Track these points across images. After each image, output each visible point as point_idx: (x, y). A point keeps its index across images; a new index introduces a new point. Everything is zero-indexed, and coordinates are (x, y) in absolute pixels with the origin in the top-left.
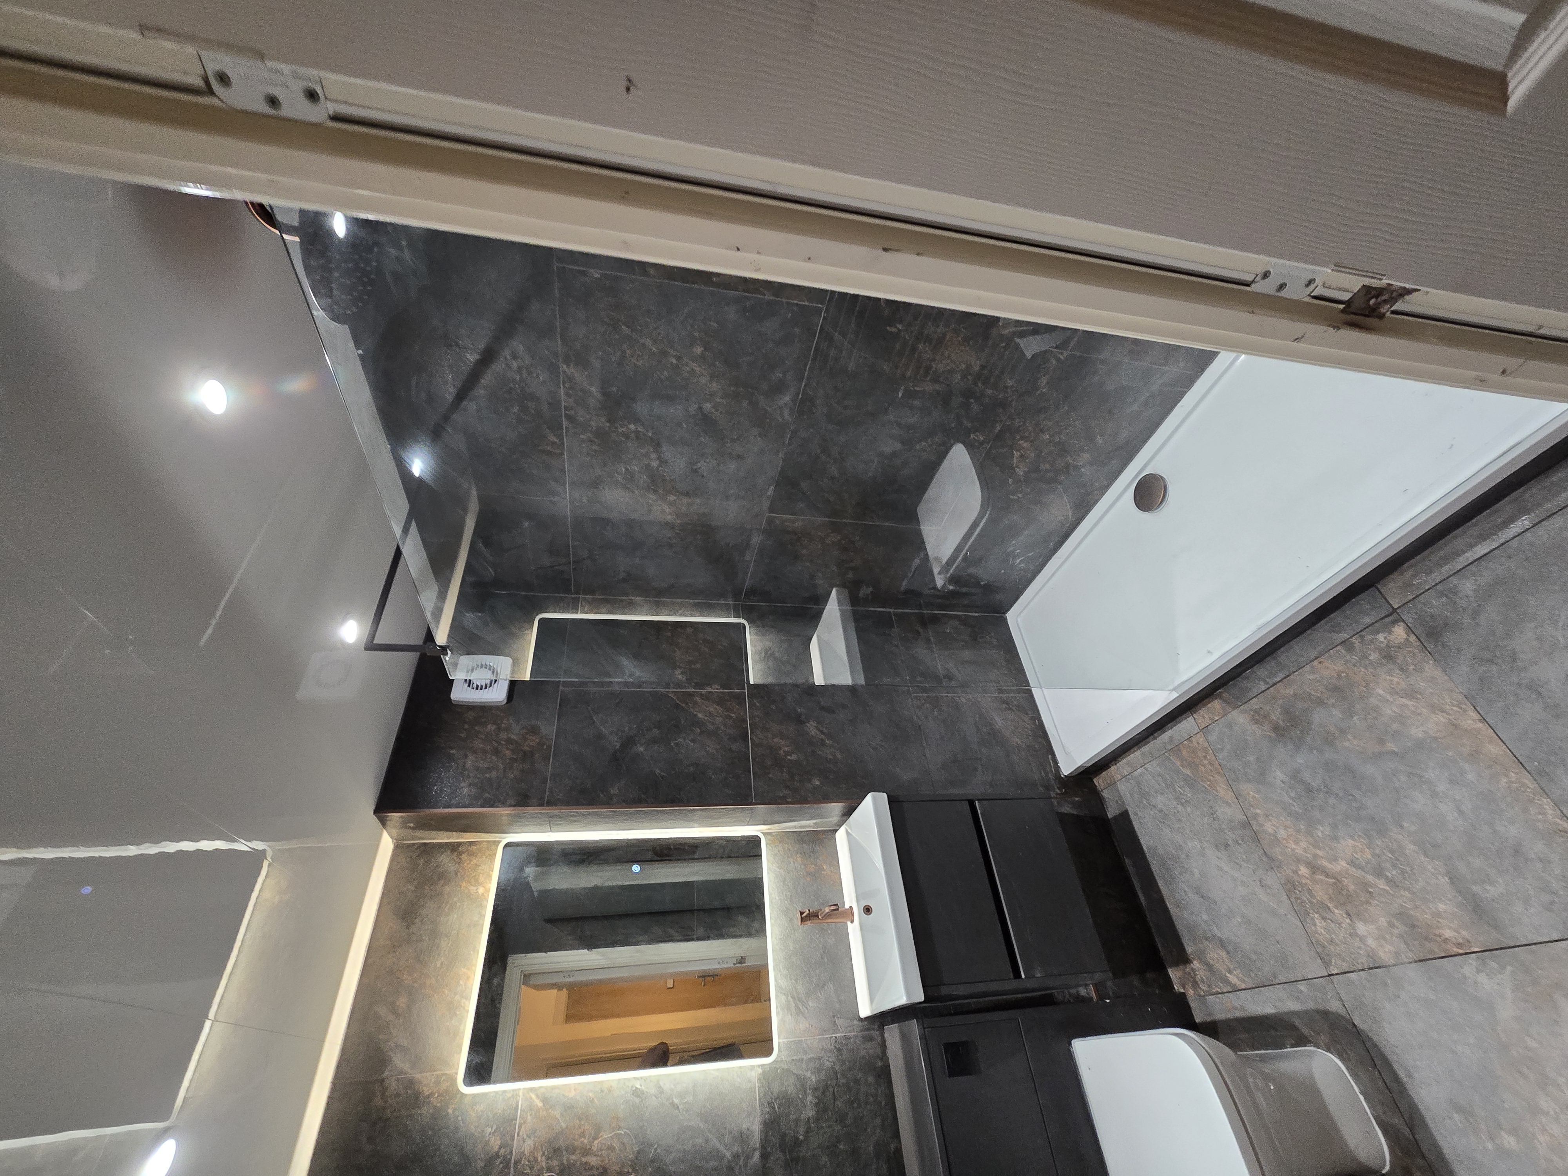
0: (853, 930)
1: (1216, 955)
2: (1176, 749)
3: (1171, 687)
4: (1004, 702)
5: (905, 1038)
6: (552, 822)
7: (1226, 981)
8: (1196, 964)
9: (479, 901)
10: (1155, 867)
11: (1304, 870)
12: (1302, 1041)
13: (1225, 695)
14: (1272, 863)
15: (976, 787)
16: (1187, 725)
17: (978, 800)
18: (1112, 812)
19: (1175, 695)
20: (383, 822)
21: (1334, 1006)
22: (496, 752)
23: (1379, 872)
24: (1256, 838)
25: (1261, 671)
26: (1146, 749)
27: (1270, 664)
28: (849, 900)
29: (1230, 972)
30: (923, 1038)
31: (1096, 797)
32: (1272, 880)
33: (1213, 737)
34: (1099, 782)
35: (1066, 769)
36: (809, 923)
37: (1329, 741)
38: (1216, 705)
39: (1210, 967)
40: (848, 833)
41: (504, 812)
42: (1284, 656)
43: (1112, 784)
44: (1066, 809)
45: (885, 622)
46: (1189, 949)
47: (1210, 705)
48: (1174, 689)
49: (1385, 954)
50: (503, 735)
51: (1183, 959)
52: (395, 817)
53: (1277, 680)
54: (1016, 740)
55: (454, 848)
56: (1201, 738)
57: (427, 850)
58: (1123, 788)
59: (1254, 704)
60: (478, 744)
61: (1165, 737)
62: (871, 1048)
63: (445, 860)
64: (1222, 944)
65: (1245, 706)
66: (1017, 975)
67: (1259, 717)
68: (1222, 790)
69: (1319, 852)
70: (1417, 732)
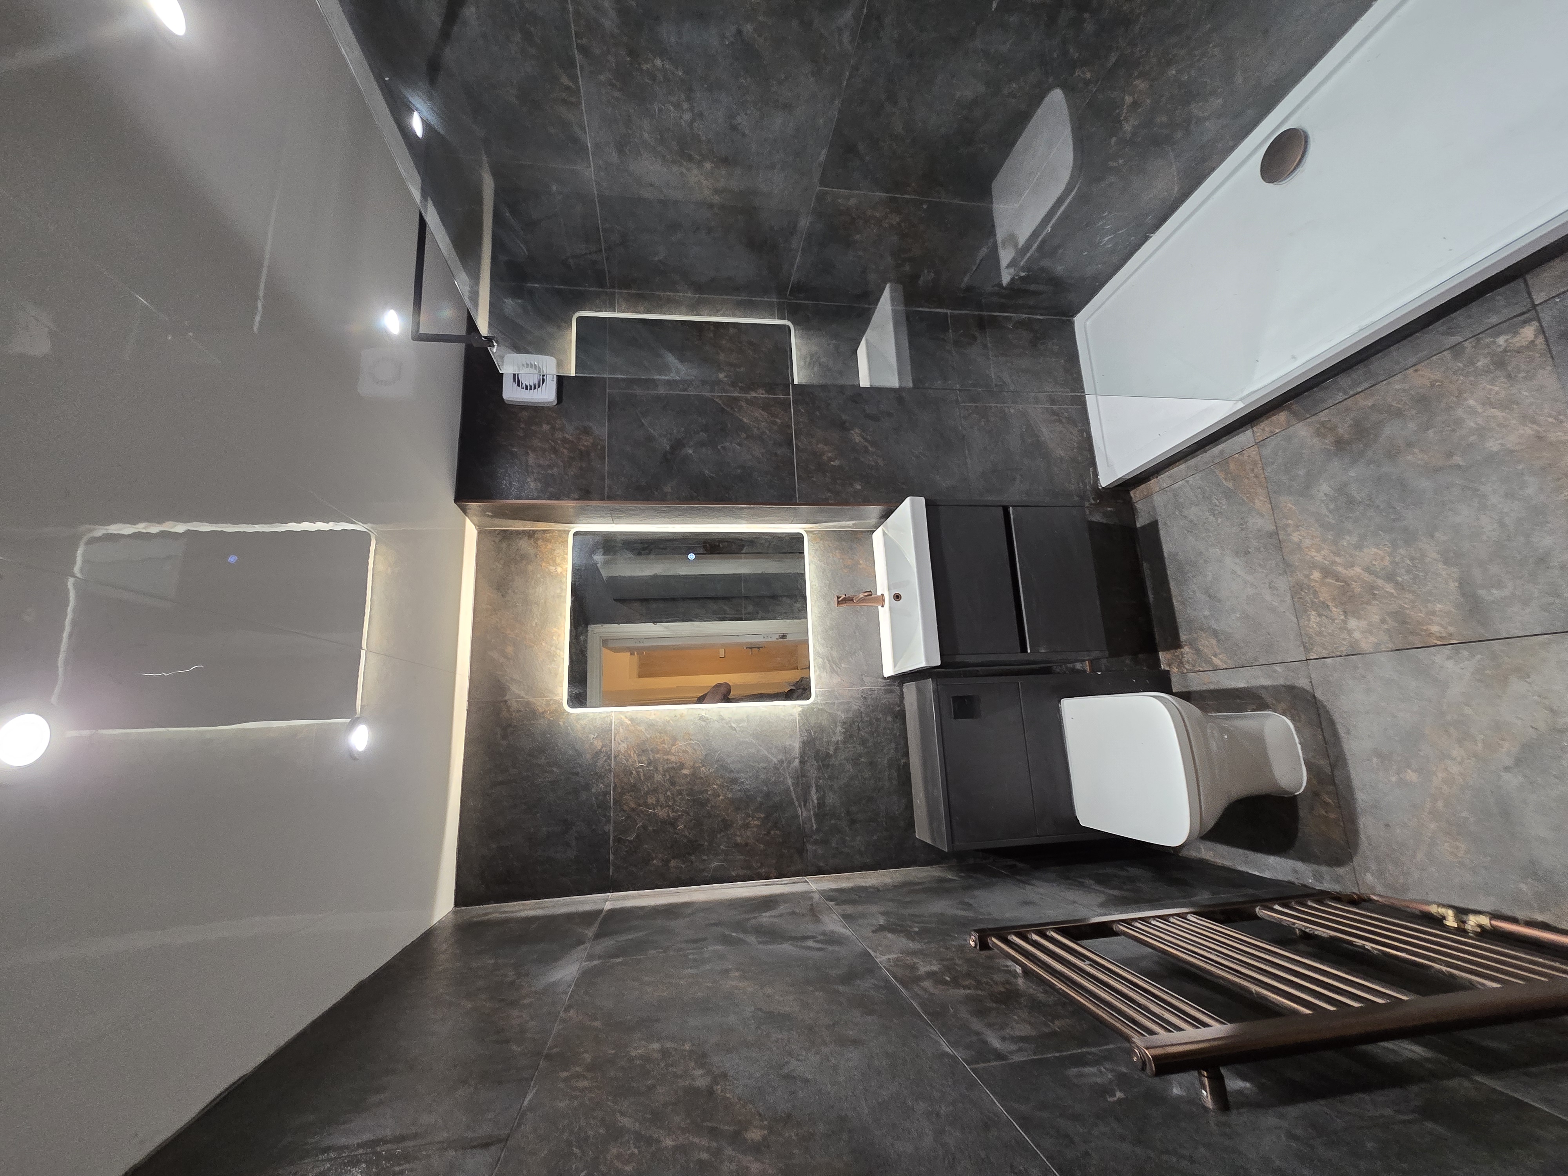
0: (884, 614)
1: (1207, 644)
2: (1224, 462)
3: (1238, 397)
4: (1054, 413)
5: (920, 692)
6: (614, 515)
7: (1210, 662)
8: (1186, 649)
9: (558, 578)
10: (1171, 571)
11: (1316, 575)
12: (1262, 705)
13: (1295, 407)
14: (1287, 567)
15: (1014, 495)
16: (1245, 437)
17: (1013, 506)
18: (1141, 522)
19: (1241, 405)
20: (464, 510)
21: (1302, 683)
22: (555, 451)
23: (1390, 577)
24: (1279, 546)
25: (1343, 380)
26: (1192, 462)
27: (1358, 373)
28: (882, 587)
29: (1215, 655)
30: (936, 691)
31: (1130, 508)
32: (1283, 583)
33: (1267, 451)
34: (1135, 494)
35: (1106, 480)
36: (844, 606)
37: (1392, 454)
38: (1282, 417)
39: (1198, 652)
40: (884, 534)
41: (569, 505)
42: (1377, 364)
43: (1149, 496)
44: (1097, 518)
45: (939, 324)
46: (1183, 637)
47: (1274, 418)
48: (1241, 400)
49: (1366, 644)
50: (559, 435)
51: (1175, 644)
52: (473, 505)
53: (1359, 390)
54: (1060, 452)
55: (531, 534)
56: (1253, 452)
57: (506, 535)
58: (1159, 500)
59: (1323, 416)
60: (536, 442)
61: (1215, 451)
62: (893, 698)
63: (524, 545)
64: (1215, 633)
65: (1314, 418)
66: (1024, 649)
67: (1323, 430)
68: (1260, 503)
69: (1337, 559)
70: (1493, 445)
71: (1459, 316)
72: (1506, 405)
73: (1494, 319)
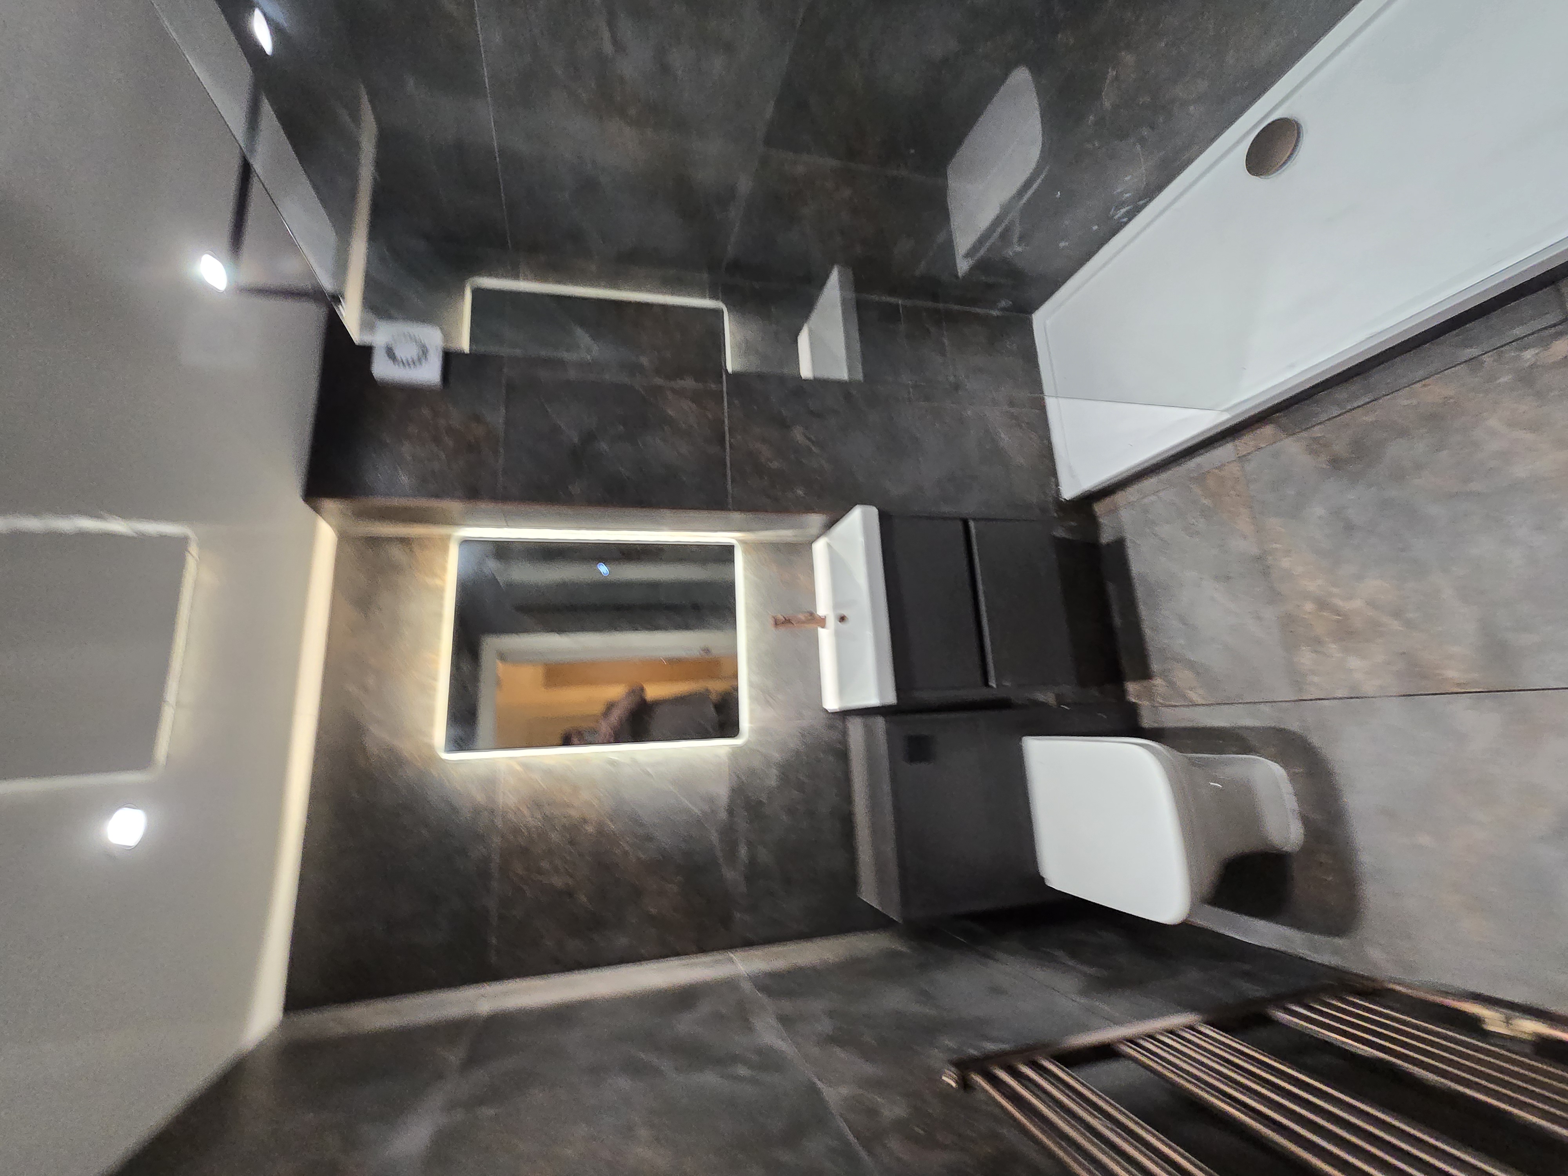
0: (826, 637)
1: (1183, 677)
2: (1201, 478)
3: (1223, 408)
4: (1013, 416)
5: (869, 732)
6: (508, 520)
7: (1184, 697)
8: (1158, 681)
9: (439, 592)
10: (1140, 593)
11: (1309, 606)
12: (1246, 748)
13: (1284, 420)
14: (1274, 597)
15: (969, 506)
16: (1225, 452)
17: (974, 519)
18: (1106, 537)
19: (1225, 416)
20: (317, 510)
21: (1293, 725)
22: (437, 440)
23: (1397, 614)
24: (1266, 572)
25: (1341, 393)
26: (1164, 476)
27: (1355, 386)
28: (824, 607)
29: (1191, 689)
30: (888, 733)
31: (1092, 522)
32: (1269, 613)
33: (1250, 467)
34: (1099, 508)
35: (1069, 491)
36: (782, 630)
37: (1399, 475)
38: (1268, 430)
39: (1171, 684)
40: (829, 546)
41: (454, 506)
42: (1377, 376)
43: (1114, 510)
44: (1060, 533)
45: (891, 314)
46: (1155, 666)
47: (1258, 432)
48: (1227, 410)
49: (1369, 687)
50: (442, 422)
51: (1144, 674)
52: (330, 505)
53: (1355, 405)
54: (1020, 460)
55: (405, 541)
56: (1235, 468)
57: (374, 542)
58: (1126, 515)
59: (1317, 432)
60: (413, 429)
61: (1192, 464)
63: (396, 553)
64: (1191, 665)
65: (1304, 434)
66: (986, 683)
67: (1316, 447)
68: (1244, 524)
69: (1335, 590)
70: (1520, 471)
71: (1475, 327)
72: (1534, 427)
73: (1519, 331)
